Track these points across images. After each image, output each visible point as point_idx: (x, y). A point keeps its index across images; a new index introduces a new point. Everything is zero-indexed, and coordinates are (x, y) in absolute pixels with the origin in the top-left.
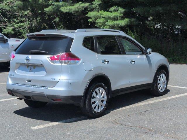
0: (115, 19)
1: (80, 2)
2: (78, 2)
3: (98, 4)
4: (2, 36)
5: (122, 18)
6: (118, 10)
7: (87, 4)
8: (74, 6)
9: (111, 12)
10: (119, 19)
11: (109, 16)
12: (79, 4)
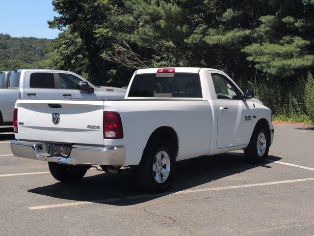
0: (289, 56)
1: (236, 29)
2: (233, 29)
3: (263, 32)
4: (85, 83)
5: (301, 54)
6: (293, 42)
7: (247, 32)
8: (226, 35)
9: (282, 45)
10: (294, 57)
11: (277, 51)
12: (233, 32)
